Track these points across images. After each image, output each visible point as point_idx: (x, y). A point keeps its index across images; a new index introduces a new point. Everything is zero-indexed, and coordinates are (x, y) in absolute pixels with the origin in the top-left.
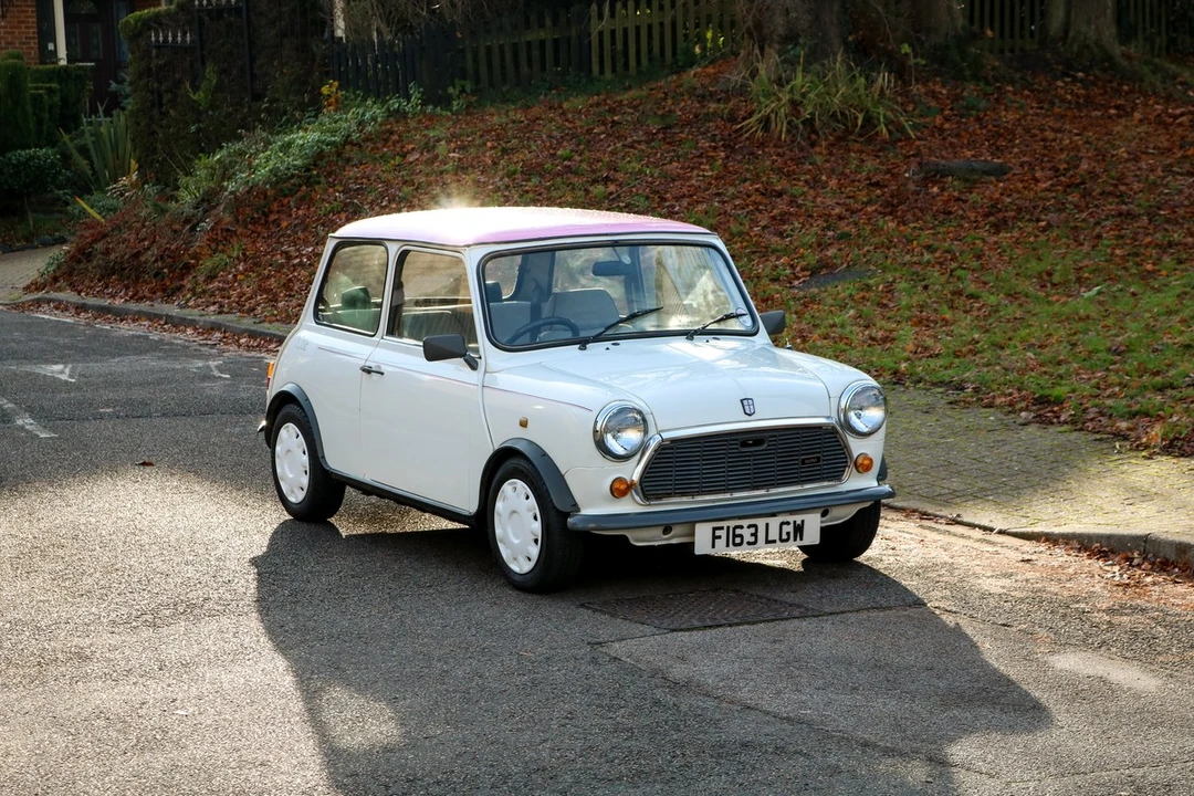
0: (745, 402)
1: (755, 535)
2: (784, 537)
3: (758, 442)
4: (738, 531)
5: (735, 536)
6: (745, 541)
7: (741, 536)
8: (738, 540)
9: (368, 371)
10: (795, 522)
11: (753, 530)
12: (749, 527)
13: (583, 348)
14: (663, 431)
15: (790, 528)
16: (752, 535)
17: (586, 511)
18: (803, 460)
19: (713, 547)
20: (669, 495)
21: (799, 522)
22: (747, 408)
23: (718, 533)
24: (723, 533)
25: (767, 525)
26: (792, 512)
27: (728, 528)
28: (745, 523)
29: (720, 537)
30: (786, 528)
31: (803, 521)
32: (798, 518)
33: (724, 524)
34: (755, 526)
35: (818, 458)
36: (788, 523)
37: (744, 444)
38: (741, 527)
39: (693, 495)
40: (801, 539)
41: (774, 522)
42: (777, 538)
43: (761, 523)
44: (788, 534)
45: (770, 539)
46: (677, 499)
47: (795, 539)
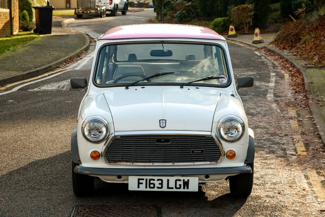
0: (161, 121)
1: (161, 184)
2: (178, 186)
3: (167, 141)
4: (152, 182)
5: (150, 184)
6: (156, 186)
7: (154, 184)
8: (152, 186)
10: (184, 180)
11: (160, 182)
12: (158, 180)
13: (127, 88)
14: (117, 132)
15: (181, 183)
16: (160, 184)
17: (84, 165)
18: (193, 152)
19: (138, 187)
20: (120, 161)
21: (186, 180)
22: (161, 124)
23: (141, 181)
24: (144, 182)
25: (168, 180)
26: (182, 176)
27: (146, 180)
28: (156, 178)
29: (142, 183)
30: (178, 183)
31: (188, 180)
32: (186, 179)
33: (145, 178)
34: (162, 180)
36: (180, 180)
37: (159, 141)
38: (154, 180)
39: (133, 162)
40: (188, 188)
41: (172, 180)
42: (174, 187)
43: (165, 179)
44: (180, 185)
45: (170, 186)
46: (125, 163)
47: (184, 188)
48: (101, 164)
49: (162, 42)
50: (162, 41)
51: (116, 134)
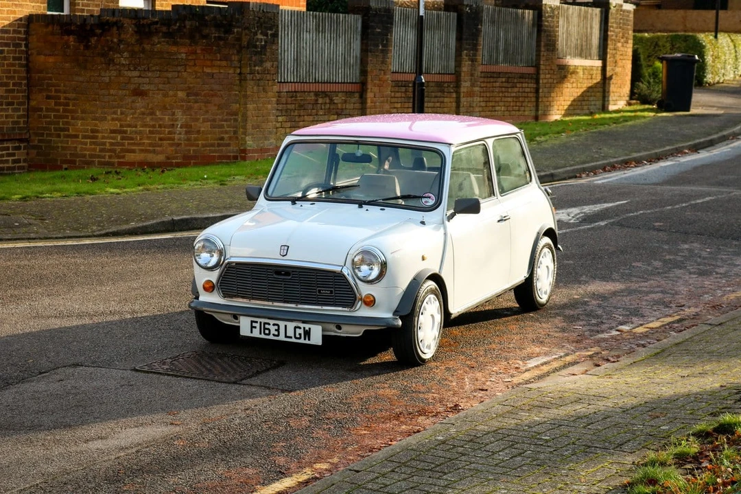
0: (283, 247)
1: (278, 330)
2: (298, 336)
3: (287, 274)
4: (267, 326)
5: (265, 329)
6: (272, 333)
7: (270, 330)
8: (267, 332)
10: (304, 328)
12: (274, 325)
13: (293, 203)
14: (233, 257)
15: (301, 331)
16: (276, 330)
17: (200, 299)
18: (319, 291)
19: (252, 332)
20: (235, 296)
21: (307, 328)
23: (254, 324)
24: (257, 325)
25: (286, 326)
26: (304, 322)
28: (272, 322)
29: (255, 327)
30: (298, 331)
31: (310, 329)
32: (307, 326)
33: (259, 320)
34: (278, 326)
35: (331, 291)
36: (300, 328)
37: (278, 273)
38: (269, 324)
39: (250, 299)
40: (309, 340)
41: (291, 326)
42: (293, 336)
43: (282, 324)
44: (300, 334)
45: (288, 335)
46: (241, 300)
47: (305, 339)
48: (215, 298)
49: (357, 143)
50: (357, 141)
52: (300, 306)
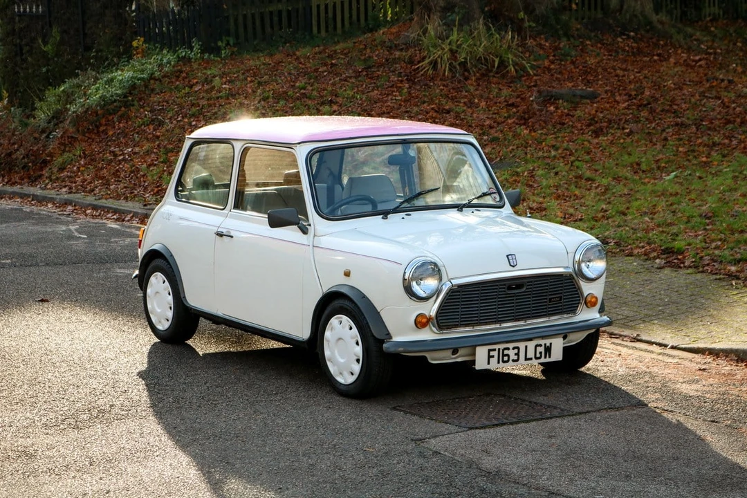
0: (510, 257)
1: (517, 354)
2: (538, 355)
3: (519, 286)
4: (506, 352)
5: (504, 355)
6: (511, 359)
7: (508, 355)
9: (220, 235)
10: (545, 344)
11: (516, 351)
12: (514, 348)
13: (385, 217)
14: (453, 279)
15: (541, 349)
16: (516, 354)
17: (396, 339)
18: (550, 299)
19: (489, 363)
20: (456, 326)
21: (548, 344)
22: (511, 261)
23: (492, 353)
24: (495, 353)
25: (526, 347)
26: (543, 337)
27: (499, 349)
28: (511, 346)
29: (493, 357)
31: (551, 344)
32: (547, 342)
33: (496, 347)
34: (518, 348)
35: (561, 297)
36: (541, 345)
37: (510, 288)
38: (508, 349)
39: (473, 325)
40: (550, 357)
41: (531, 345)
42: (533, 356)
43: (522, 345)
45: (528, 357)
47: (545, 357)
49: (404, 142)
50: (404, 140)
51: (455, 282)
52: (529, 322)
